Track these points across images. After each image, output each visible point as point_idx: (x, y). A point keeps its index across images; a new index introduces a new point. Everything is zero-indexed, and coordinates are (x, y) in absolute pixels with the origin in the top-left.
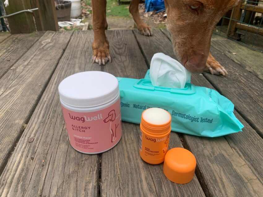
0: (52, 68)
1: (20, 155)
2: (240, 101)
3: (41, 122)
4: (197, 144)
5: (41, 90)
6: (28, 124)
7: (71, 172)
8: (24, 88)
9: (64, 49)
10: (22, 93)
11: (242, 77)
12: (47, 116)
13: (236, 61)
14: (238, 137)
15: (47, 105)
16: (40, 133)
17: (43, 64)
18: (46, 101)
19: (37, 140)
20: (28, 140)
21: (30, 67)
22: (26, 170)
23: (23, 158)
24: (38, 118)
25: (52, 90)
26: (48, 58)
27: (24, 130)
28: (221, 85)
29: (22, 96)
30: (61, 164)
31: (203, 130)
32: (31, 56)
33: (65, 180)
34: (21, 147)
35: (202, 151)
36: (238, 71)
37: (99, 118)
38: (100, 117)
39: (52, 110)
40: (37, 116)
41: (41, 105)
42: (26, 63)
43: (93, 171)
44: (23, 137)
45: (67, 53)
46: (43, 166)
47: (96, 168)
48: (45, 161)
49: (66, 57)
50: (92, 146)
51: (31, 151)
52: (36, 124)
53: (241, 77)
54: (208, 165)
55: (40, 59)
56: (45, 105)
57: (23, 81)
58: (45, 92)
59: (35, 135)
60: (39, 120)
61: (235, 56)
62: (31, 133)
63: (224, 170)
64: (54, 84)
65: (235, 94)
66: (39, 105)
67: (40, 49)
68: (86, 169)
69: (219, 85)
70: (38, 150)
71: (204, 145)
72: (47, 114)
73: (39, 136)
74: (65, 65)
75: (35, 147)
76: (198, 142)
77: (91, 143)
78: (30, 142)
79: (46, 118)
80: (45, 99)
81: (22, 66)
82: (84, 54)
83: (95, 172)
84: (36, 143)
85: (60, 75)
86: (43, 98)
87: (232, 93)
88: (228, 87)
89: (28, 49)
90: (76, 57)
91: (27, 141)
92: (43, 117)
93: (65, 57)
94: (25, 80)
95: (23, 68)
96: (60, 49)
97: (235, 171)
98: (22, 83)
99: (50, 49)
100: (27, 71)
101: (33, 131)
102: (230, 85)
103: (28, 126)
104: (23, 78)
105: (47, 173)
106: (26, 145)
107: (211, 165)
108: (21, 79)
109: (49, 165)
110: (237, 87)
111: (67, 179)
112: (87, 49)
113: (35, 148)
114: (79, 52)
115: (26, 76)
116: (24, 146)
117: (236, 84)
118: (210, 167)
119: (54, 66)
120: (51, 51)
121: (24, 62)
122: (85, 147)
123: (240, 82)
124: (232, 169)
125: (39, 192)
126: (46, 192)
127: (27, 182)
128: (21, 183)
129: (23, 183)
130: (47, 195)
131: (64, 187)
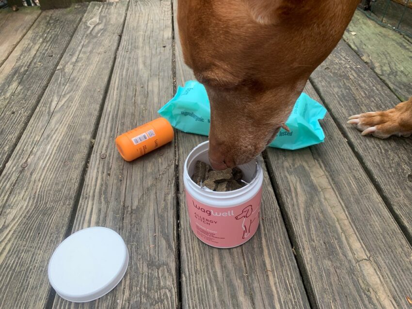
0: (110, 66)
1: (95, 171)
2: (340, 105)
3: (110, 137)
5: (101, 97)
6: (96, 139)
7: (149, 186)
8: (81, 95)
9: (119, 34)
10: (80, 102)
11: (353, 72)
12: (115, 129)
13: (353, 46)
15: (113, 116)
16: (111, 149)
17: (96, 59)
18: (110, 112)
19: (110, 156)
20: (100, 156)
21: (80, 64)
22: (105, 185)
23: (100, 174)
24: (106, 132)
25: (115, 96)
26: (101, 50)
27: (93, 146)
28: (323, 84)
29: (82, 106)
30: (138, 179)
32: (77, 48)
33: (145, 193)
34: (95, 164)
36: (351, 62)
39: (120, 122)
40: (104, 130)
42: (74, 59)
43: (171, 184)
44: (94, 153)
45: (125, 40)
46: (121, 180)
47: (174, 181)
48: (122, 177)
49: (124, 48)
51: (106, 167)
52: (105, 138)
53: (350, 71)
55: (91, 52)
56: (111, 116)
57: (77, 86)
58: (107, 100)
59: (106, 150)
60: (108, 134)
61: (354, 37)
62: (102, 149)
63: (300, 180)
64: (116, 89)
65: (337, 96)
66: (103, 116)
67: (87, 35)
68: (164, 183)
69: (320, 83)
70: (113, 166)
72: (115, 127)
73: (111, 152)
74: (125, 60)
75: (109, 163)
78: (103, 158)
79: (114, 132)
80: (109, 109)
81: (71, 64)
82: (148, 41)
83: (173, 185)
84: (110, 159)
85: (121, 75)
86: (107, 108)
87: (334, 95)
88: (331, 86)
89: (72, 36)
90: (138, 46)
92: (111, 131)
93: (123, 48)
94: (79, 85)
95: (72, 66)
96: (114, 33)
98: (76, 88)
99: (101, 35)
100: (79, 71)
101: (103, 147)
102: (334, 83)
103: (97, 142)
104: (76, 82)
105: (126, 187)
106: (100, 161)
108: (73, 83)
109: (127, 179)
110: (342, 86)
112: (151, 33)
114: (141, 39)
115: (78, 78)
116: (97, 163)
117: (342, 82)
118: (287, 178)
119: (111, 61)
120: (103, 38)
121: (71, 58)
123: (348, 78)
124: (309, 180)
125: (122, 203)
126: (128, 203)
127: (109, 195)
128: (103, 196)
129: (105, 197)
130: (130, 206)
131: (144, 199)
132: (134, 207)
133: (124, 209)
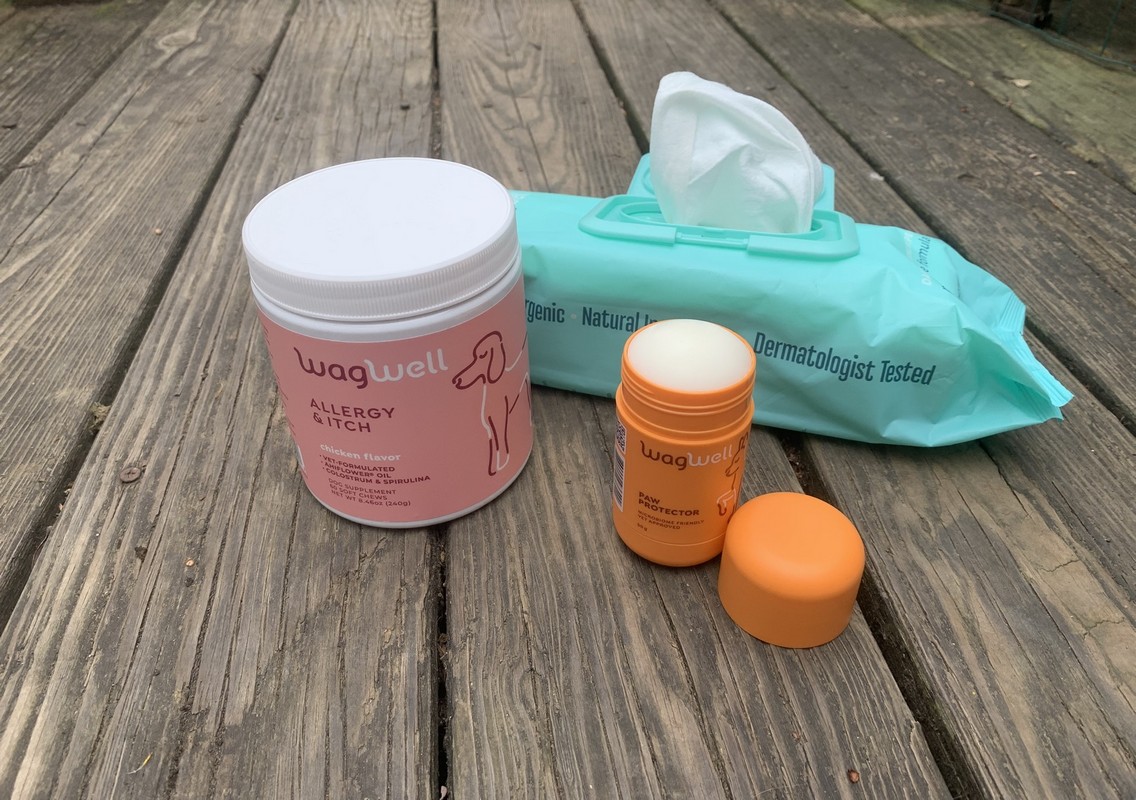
0: (212, 159)
1: (84, 537)
2: (1051, 290)
3: (172, 395)
4: (862, 476)
5: (164, 253)
6: (115, 404)
7: (312, 607)
8: (88, 246)
9: (257, 72)
10: (80, 269)
11: (1056, 188)
12: (195, 367)
13: (1030, 118)
14: (1044, 445)
15: (195, 320)
16: (170, 444)
17: (166, 138)
18: (187, 303)
19: (157, 473)
20: (117, 472)
21: (108, 152)
22: (115, 601)
23: (101, 553)
24: (158, 378)
25: (214, 252)
26: (190, 112)
27: (96, 432)
28: (967, 222)
29: (82, 281)
30: (268, 573)
31: (892, 416)
32: (109, 105)
33: (289, 643)
34: (90, 506)
35: (888, 505)
36: (1041, 161)
37: (433, 371)
38: (438, 364)
39: (219, 340)
40: (152, 370)
41: (167, 318)
42: (88, 138)
43: (411, 600)
44: (93, 461)
45: (273, 89)
46: (190, 582)
47: (424, 587)
48: (196, 563)
49: (269, 109)
50: (402, 492)
51: (132, 521)
52: (149, 401)
53: (1050, 187)
54: (914, 566)
55: (153, 118)
56: (187, 319)
57: (81, 217)
58: (182, 264)
59: (147, 450)
60: (164, 387)
61: (1024, 93)
62: (129, 444)
63: (980, 585)
64: (220, 228)
65: (1028, 262)
66: (158, 318)
67: (150, 73)
68: (380, 595)
69: (955, 220)
70: (163, 518)
71: (895, 483)
72: (198, 360)
73: (167, 454)
74: (267, 140)
75: (148, 502)
76: (866, 468)
77: (400, 481)
78: (127, 481)
79: (193, 376)
80: (185, 294)
81: (74, 151)
82: (352, 93)
83: (419, 606)
84: (154, 487)
85: (245, 186)
86: (177, 292)
87: (1015, 256)
88: (995, 231)
89: (96, 76)
90: (316, 105)
91: (115, 479)
92: (180, 372)
93: (264, 110)
94: (88, 213)
95: (76, 157)
96: (239, 70)
97: (1030, 589)
98: (77, 223)
99: (196, 73)
100: (98, 172)
101: (135, 434)
102: (1004, 219)
103: (115, 414)
104: (81, 203)
105: (208, 612)
106: (111, 494)
107: (926, 567)
108: (70, 207)
109: (215, 577)
110: (1035, 231)
111: (298, 638)
112: (361, 72)
113: (150, 507)
114: (327, 87)
115: (91, 194)
116: (99, 501)
117: (1029, 216)
118: (922, 573)
119: (216, 146)
120: (202, 81)
121: (81, 134)
122: (375, 499)
123: (1048, 207)
124: (1018, 580)
125: (178, 696)
126: (208, 696)
127: (124, 653)
128: (96, 658)
129: (103, 659)
130: (215, 707)
131: (286, 672)
132: (234, 718)
133: (184, 727)
